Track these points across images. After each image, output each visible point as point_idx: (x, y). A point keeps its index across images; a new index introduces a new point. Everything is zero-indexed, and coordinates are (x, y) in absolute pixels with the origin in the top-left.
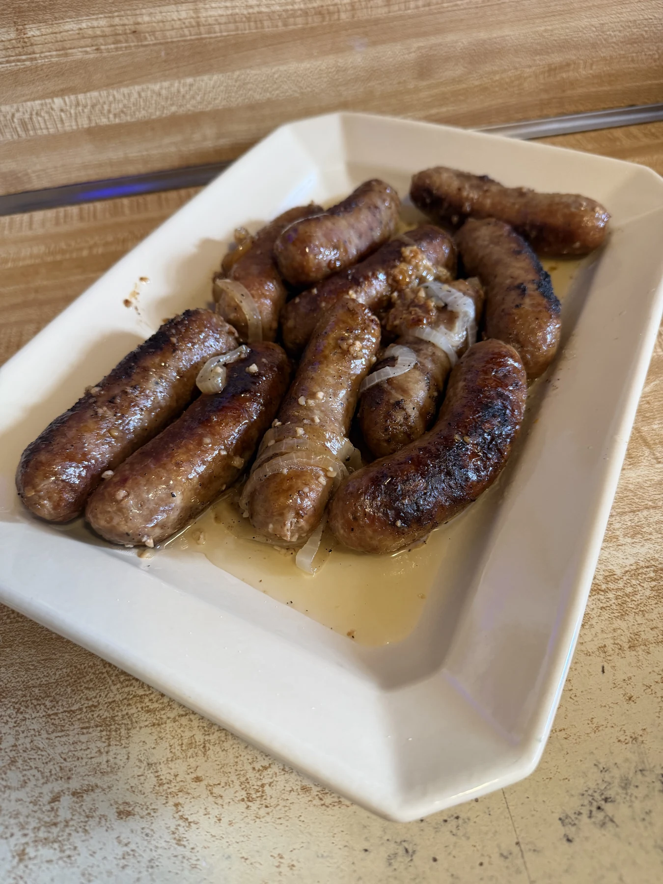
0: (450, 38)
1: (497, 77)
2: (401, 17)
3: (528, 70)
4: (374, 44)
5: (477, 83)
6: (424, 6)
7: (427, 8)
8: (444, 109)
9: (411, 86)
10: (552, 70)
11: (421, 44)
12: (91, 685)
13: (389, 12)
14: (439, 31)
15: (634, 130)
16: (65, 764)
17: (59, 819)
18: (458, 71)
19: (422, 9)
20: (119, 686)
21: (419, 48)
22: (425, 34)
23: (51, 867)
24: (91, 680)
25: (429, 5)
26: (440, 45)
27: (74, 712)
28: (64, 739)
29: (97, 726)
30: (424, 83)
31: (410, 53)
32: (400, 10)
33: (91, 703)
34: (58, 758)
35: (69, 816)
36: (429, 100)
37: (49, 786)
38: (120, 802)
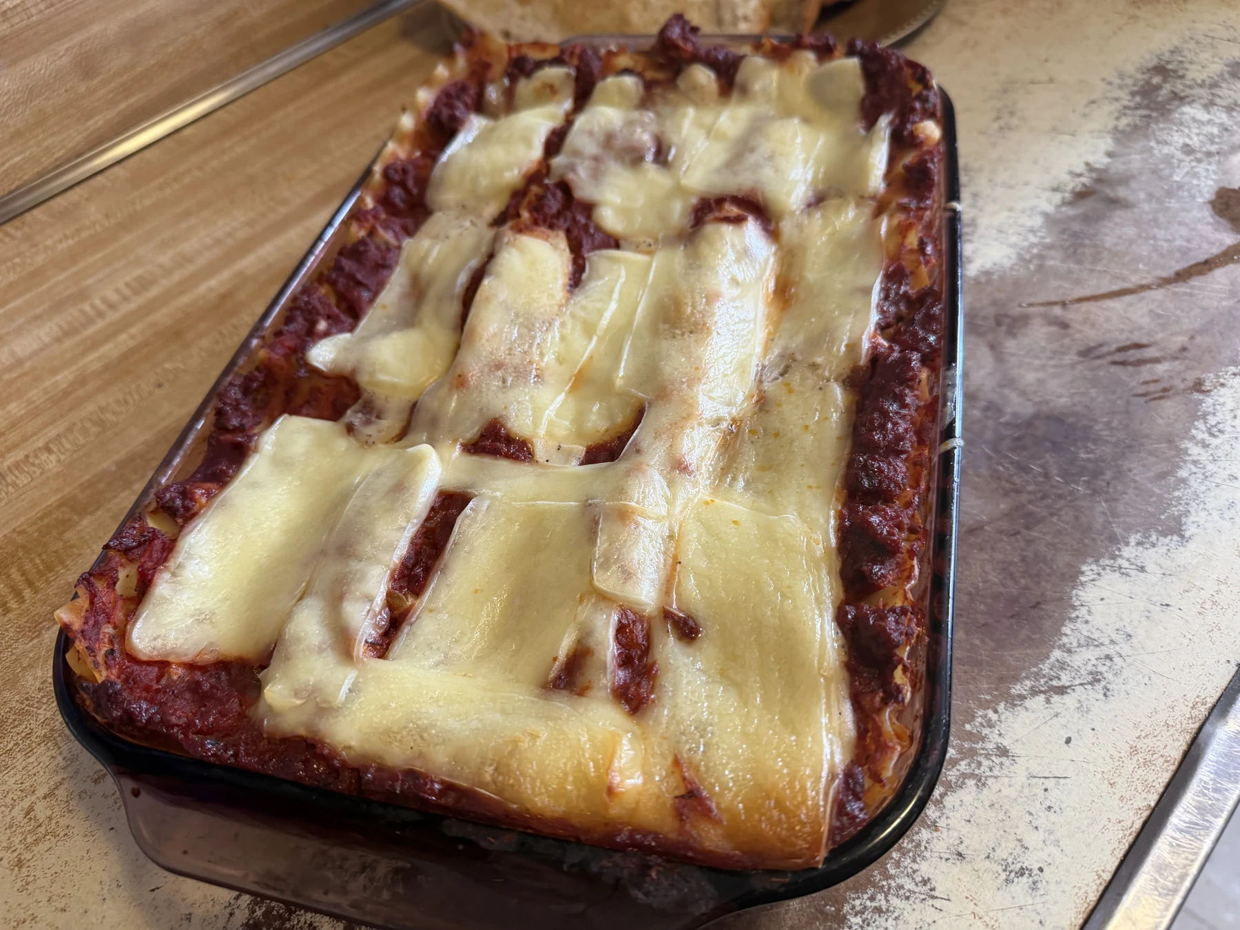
0: (95, 29)
1: (170, 49)
2: (28, 27)
3: (198, 32)
4: (15, 62)
5: (152, 62)
6: (47, 8)
7: (52, 9)
8: (133, 100)
9: (82, 89)
10: (223, 23)
11: (67, 45)
12: (16, 723)
13: (12, 26)
14: (80, 26)
15: (341, 49)
16: (24, 786)
17: (41, 821)
18: (125, 57)
19: (47, 11)
20: (44, 707)
21: (67, 50)
22: (66, 35)
23: (53, 852)
24: (14, 720)
25: (52, 5)
26: (89, 39)
27: (10, 750)
28: (13, 772)
29: (39, 744)
30: (96, 81)
31: (60, 58)
32: (22, 21)
33: (23, 734)
34: (15, 787)
35: (49, 813)
36: (110, 96)
37: (18, 808)
38: (91, 774)
